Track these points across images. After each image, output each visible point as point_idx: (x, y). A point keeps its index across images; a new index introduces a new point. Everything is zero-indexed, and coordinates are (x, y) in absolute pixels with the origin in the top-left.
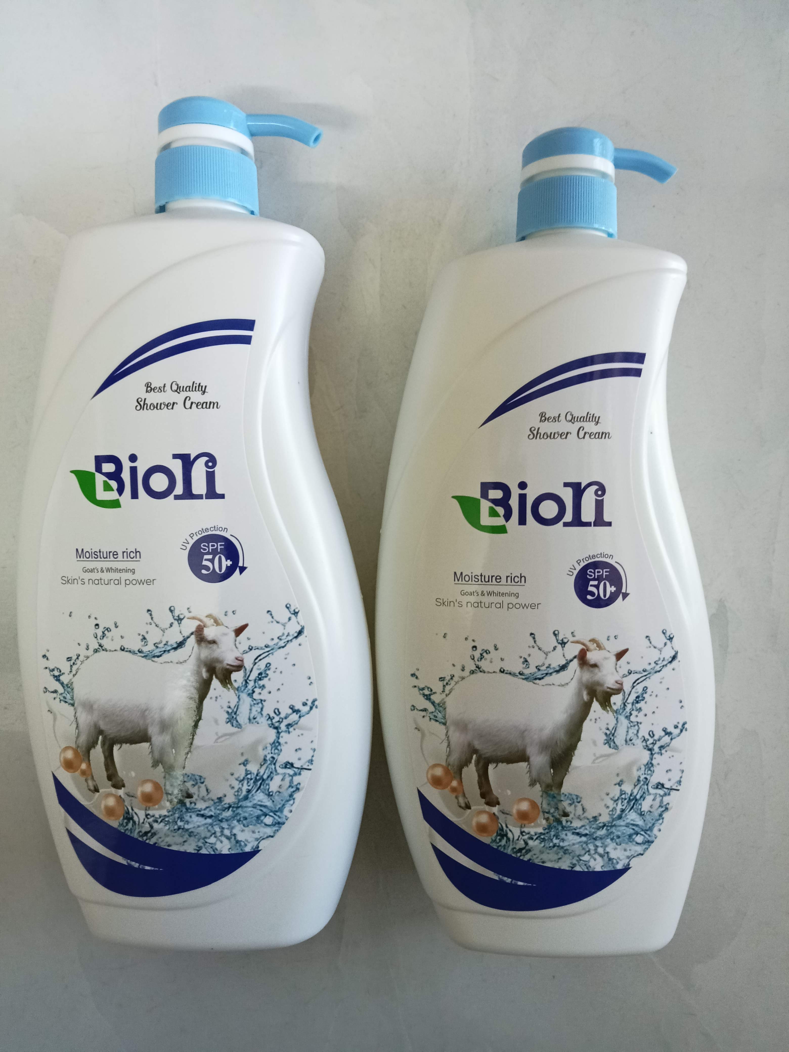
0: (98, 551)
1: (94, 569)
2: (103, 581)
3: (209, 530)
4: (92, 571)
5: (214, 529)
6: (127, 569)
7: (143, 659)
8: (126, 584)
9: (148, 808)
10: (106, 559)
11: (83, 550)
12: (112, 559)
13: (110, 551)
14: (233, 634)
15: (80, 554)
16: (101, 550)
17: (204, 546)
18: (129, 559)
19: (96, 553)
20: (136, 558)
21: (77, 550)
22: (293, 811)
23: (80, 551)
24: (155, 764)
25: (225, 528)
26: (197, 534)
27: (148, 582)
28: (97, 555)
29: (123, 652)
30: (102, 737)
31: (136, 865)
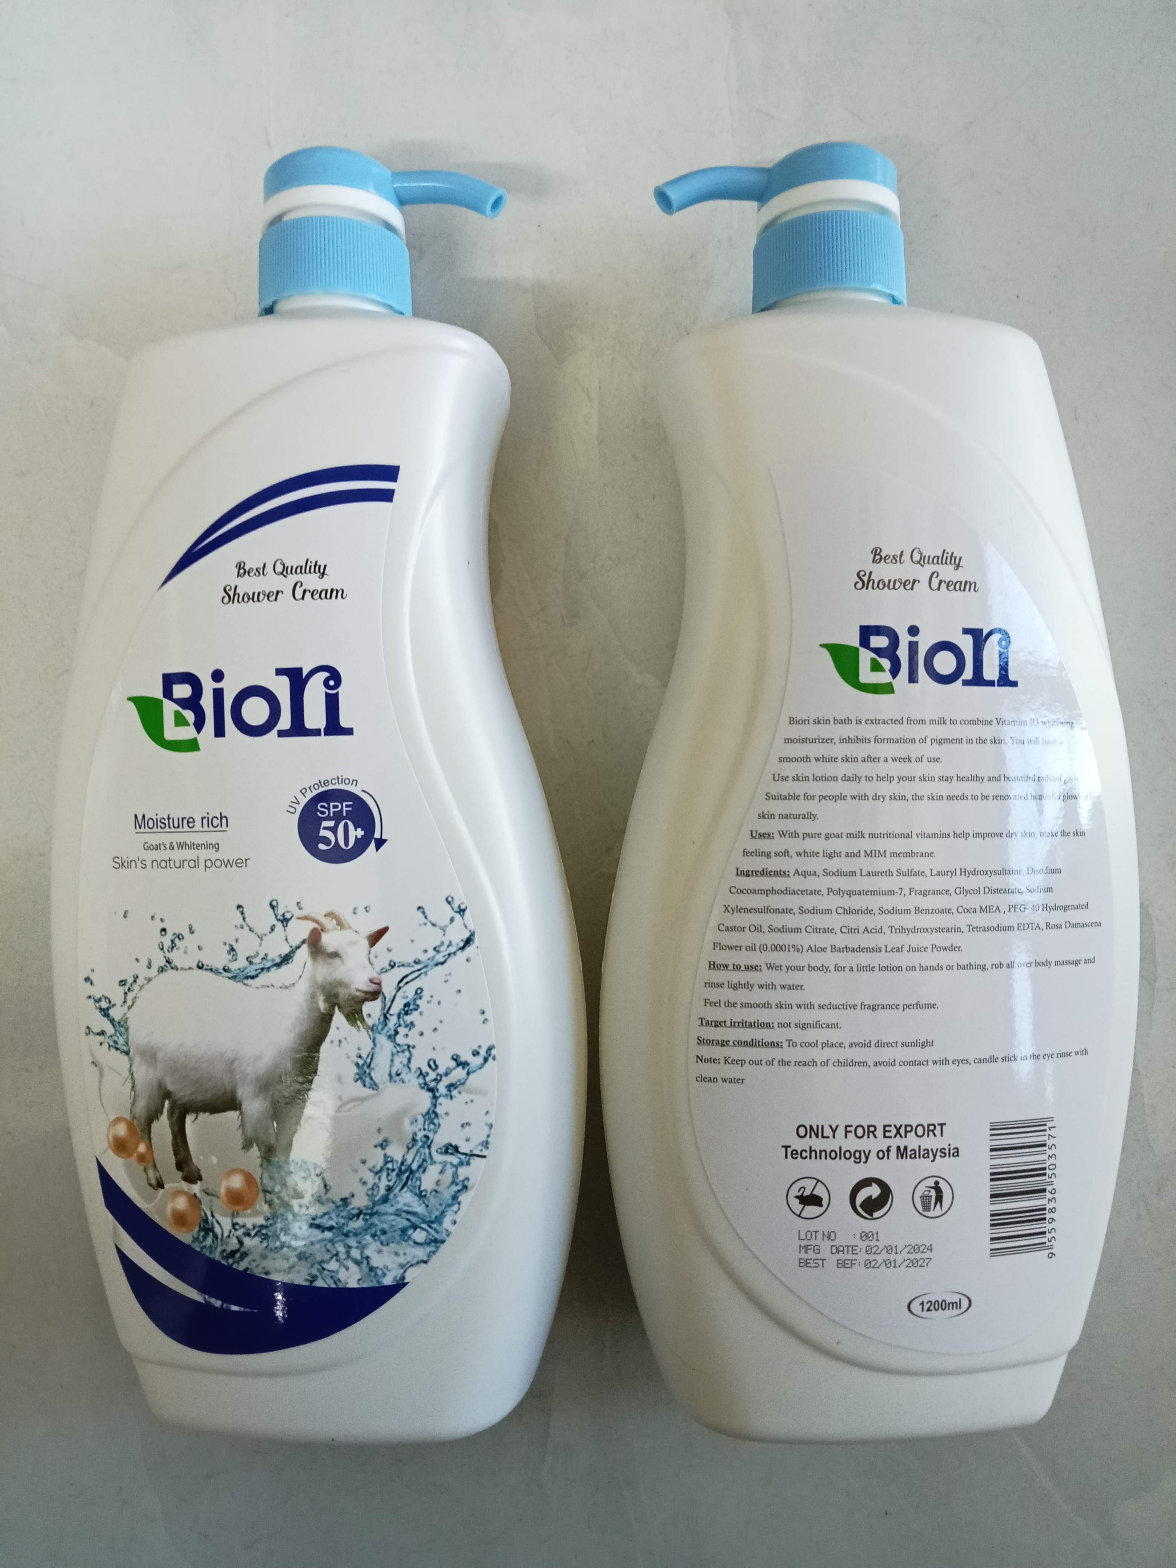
0: (166, 817)
1: (160, 844)
2: (172, 863)
3: (330, 782)
4: (157, 847)
5: (337, 781)
6: (208, 843)
7: (231, 981)
8: (206, 866)
9: (235, 1214)
10: (178, 830)
11: (144, 816)
12: (186, 828)
13: (183, 817)
14: (366, 943)
15: (140, 822)
16: (170, 816)
17: (323, 807)
18: (211, 828)
19: (163, 821)
20: (221, 826)
21: (136, 816)
22: (458, 1222)
23: (140, 818)
24: (247, 1145)
25: (353, 780)
26: (312, 788)
27: (240, 863)
28: (165, 823)
29: (200, 970)
30: (169, 1103)
31: (218, 1303)
